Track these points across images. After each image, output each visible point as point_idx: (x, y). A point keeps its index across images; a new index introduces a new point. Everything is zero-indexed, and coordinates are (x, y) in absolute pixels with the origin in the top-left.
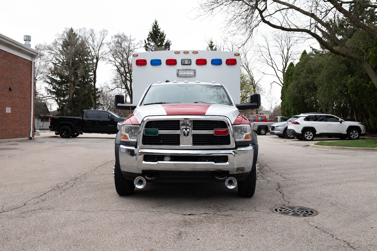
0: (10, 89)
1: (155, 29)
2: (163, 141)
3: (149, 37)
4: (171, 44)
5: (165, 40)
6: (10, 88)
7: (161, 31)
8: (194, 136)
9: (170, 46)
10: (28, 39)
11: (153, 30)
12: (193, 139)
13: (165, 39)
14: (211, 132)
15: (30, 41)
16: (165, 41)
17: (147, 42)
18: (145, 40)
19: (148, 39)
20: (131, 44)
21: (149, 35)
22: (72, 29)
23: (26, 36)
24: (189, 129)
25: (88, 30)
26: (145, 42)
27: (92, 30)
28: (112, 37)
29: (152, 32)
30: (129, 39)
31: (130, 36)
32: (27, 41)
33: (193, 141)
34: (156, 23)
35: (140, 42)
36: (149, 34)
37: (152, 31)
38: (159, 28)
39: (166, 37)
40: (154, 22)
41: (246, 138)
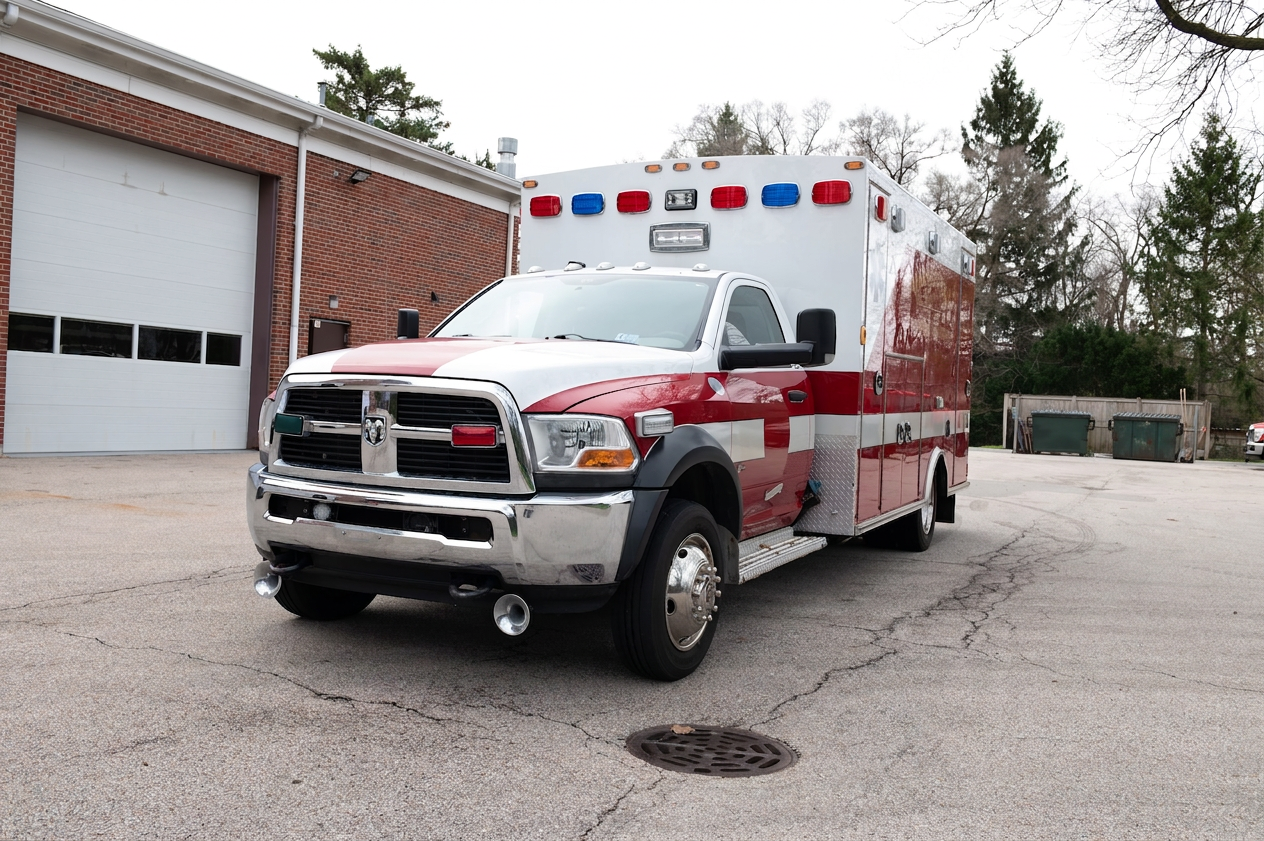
0: (434, 297)
1: (1001, 86)
2: (328, 457)
3: (981, 115)
4: (1061, 136)
5: (1037, 120)
6: (433, 294)
7: (1026, 90)
8: (403, 444)
9: (1055, 141)
10: (509, 148)
11: (995, 88)
12: (399, 455)
13: (1037, 117)
14: (444, 434)
15: (515, 154)
16: (1039, 128)
17: (972, 134)
18: (964, 129)
19: (975, 125)
20: (911, 143)
21: (979, 110)
22: (727, 107)
23: (504, 139)
24: (382, 420)
25: (768, 106)
26: (965, 135)
27: (780, 108)
28: (842, 125)
29: (991, 98)
30: (901, 126)
31: (907, 118)
32: (507, 155)
33: (399, 462)
34: (1007, 64)
35: (941, 136)
36: (981, 106)
37: (990, 93)
38: (1017, 82)
39: (1040, 113)
40: (999, 60)
41: (582, 463)
